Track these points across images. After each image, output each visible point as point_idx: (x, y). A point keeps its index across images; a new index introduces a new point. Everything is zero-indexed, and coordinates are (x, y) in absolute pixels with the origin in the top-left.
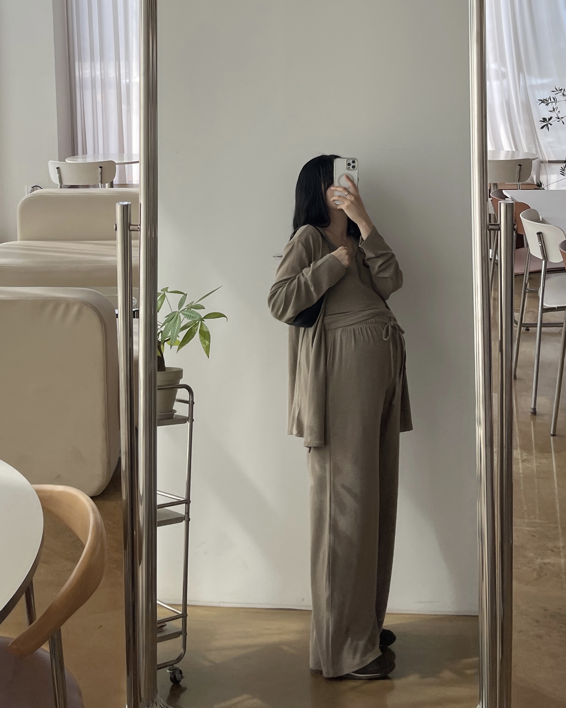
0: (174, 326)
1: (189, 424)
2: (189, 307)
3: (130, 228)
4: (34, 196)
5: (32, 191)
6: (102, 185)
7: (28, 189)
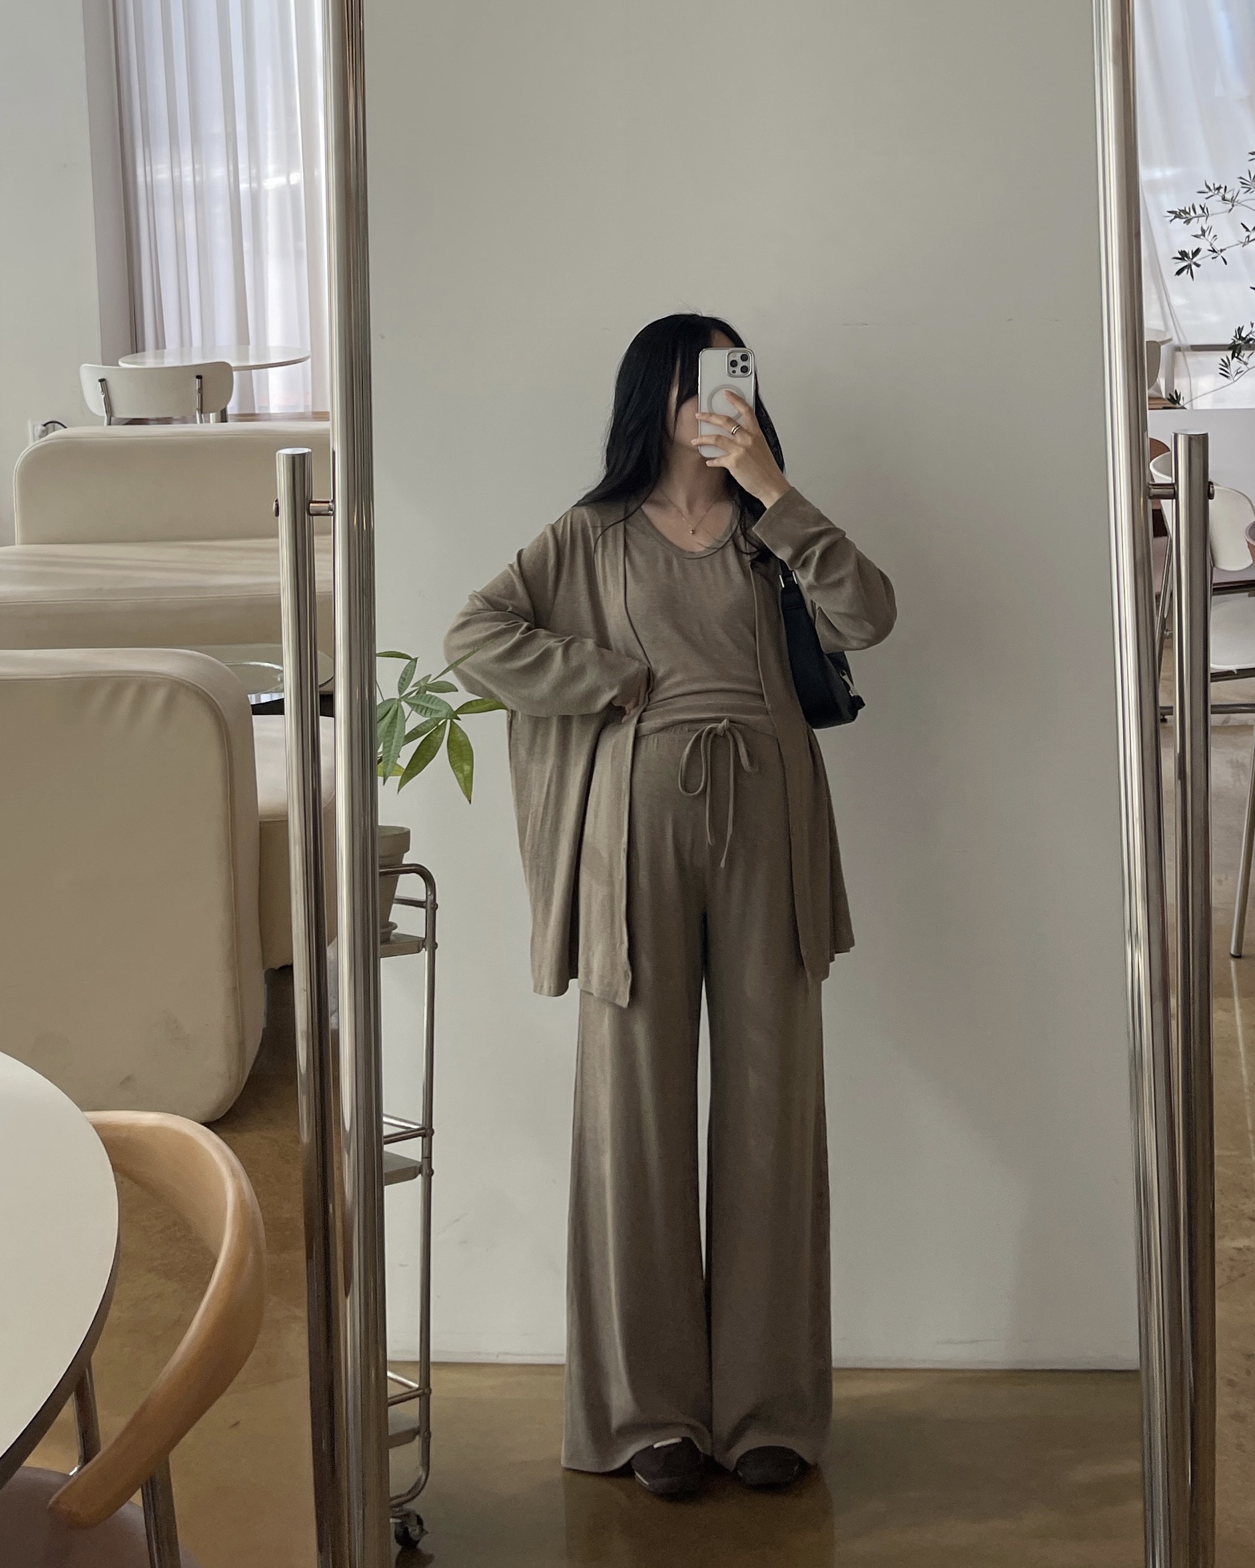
0: (390, 731)
1: (427, 952)
2: (420, 688)
3: (310, 508)
4: (51, 444)
5: (45, 432)
6: (203, 415)
7: (36, 430)
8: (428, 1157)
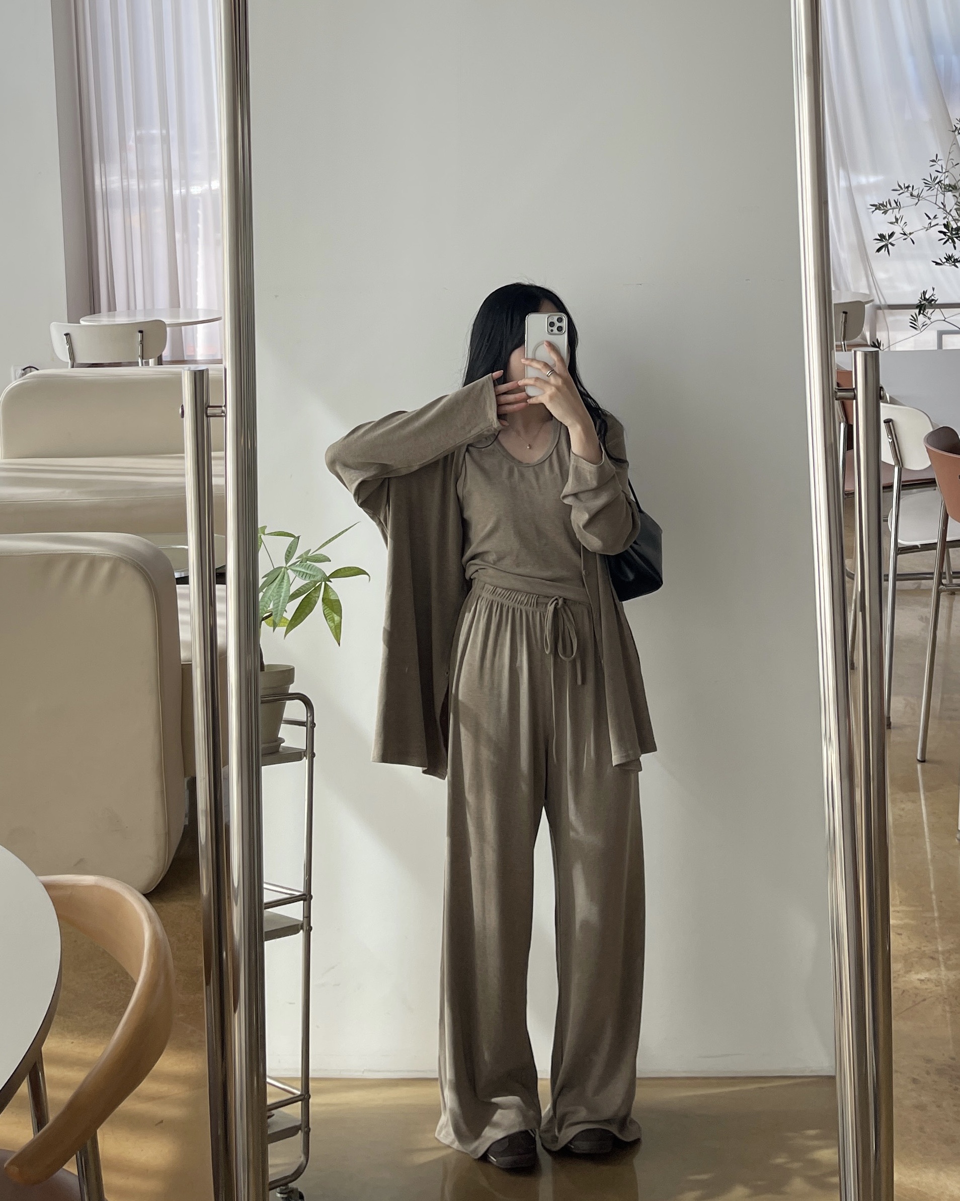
0: (278, 592)
1: (307, 761)
2: (302, 560)
3: (208, 412)
4: (27, 382)
5: (23, 374)
6: (144, 361)
7: (17, 373)
8: (308, 916)
